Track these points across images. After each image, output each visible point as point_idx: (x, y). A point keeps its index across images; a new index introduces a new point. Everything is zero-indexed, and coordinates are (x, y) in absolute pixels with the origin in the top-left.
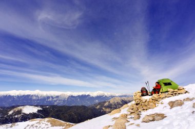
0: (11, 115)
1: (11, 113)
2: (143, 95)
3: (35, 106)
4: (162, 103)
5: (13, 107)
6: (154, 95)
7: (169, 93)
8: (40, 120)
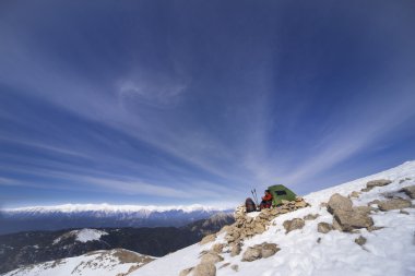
0: (57, 245)
1: (57, 241)
2: (248, 211)
3: (98, 229)
4: (274, 224)
5: (63, 231)
6: (263, 211)
7: (284, 207)
8: (103, 253)
